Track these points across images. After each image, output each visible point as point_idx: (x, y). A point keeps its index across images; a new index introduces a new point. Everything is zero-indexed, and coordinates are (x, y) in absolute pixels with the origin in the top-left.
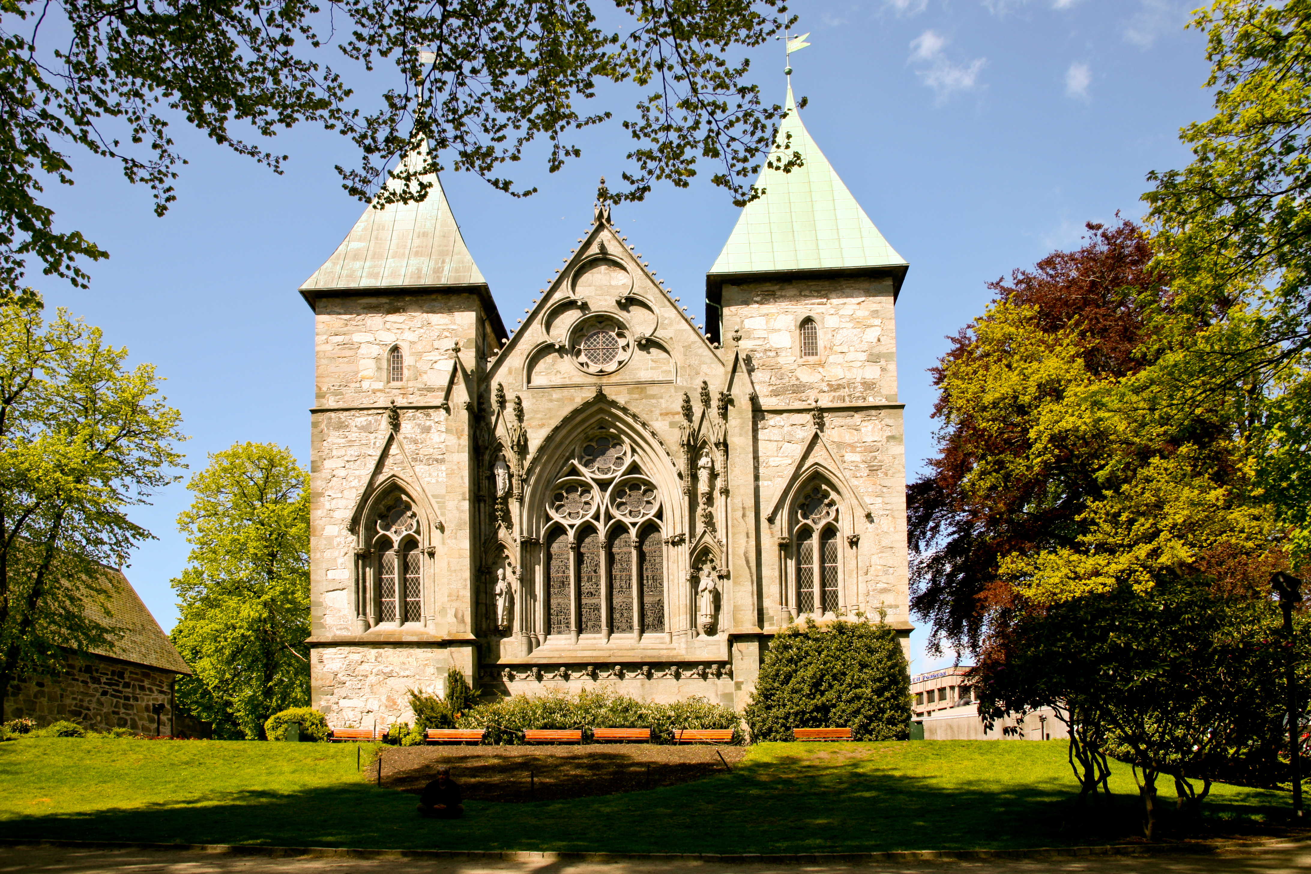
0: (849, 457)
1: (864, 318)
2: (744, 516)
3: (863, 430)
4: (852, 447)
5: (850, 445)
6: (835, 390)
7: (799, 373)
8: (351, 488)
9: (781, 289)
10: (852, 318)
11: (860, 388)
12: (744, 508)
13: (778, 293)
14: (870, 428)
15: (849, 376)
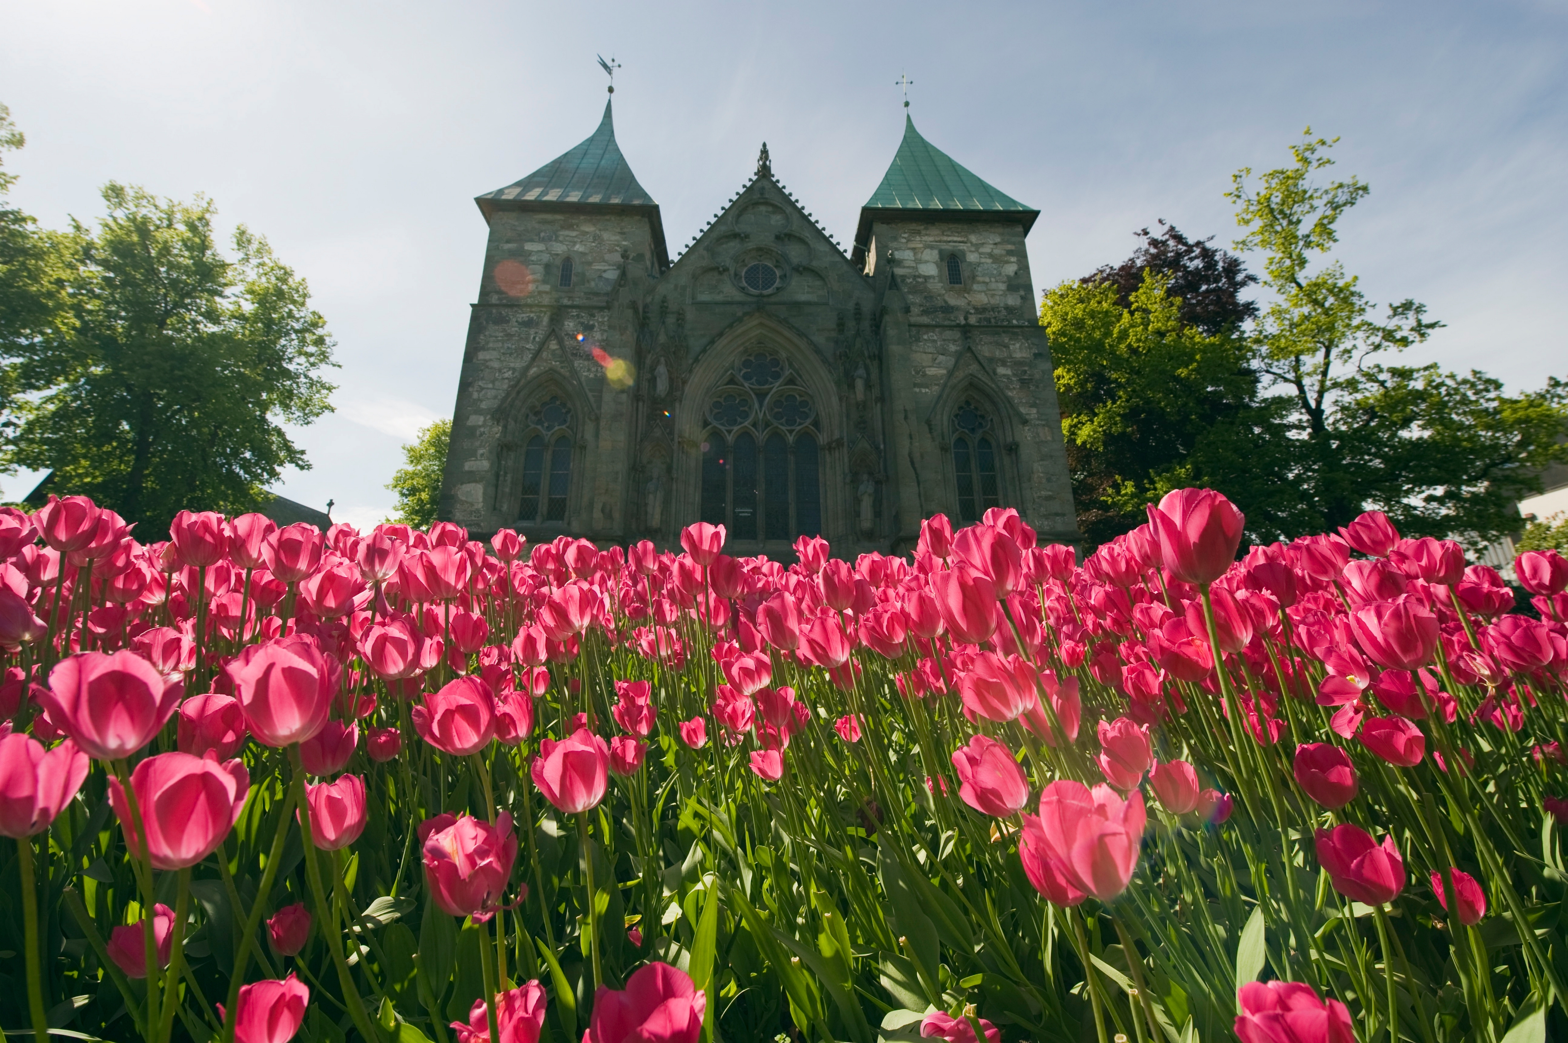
0: (1001, 370)
1: (1001, 256)
2: (906, 418)
3: (1011, 347)
4: (1004, 363)
5: (999, 359)
6: (980, 313)
7: (947, 298)
8: (503, 379)
9: (926, 229)
10: (991, 255)
11: (1004, 312)
12: (905, 411)
13: (923, 232)
14: (1018, 345)
15: (993, 301)
